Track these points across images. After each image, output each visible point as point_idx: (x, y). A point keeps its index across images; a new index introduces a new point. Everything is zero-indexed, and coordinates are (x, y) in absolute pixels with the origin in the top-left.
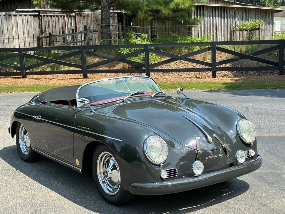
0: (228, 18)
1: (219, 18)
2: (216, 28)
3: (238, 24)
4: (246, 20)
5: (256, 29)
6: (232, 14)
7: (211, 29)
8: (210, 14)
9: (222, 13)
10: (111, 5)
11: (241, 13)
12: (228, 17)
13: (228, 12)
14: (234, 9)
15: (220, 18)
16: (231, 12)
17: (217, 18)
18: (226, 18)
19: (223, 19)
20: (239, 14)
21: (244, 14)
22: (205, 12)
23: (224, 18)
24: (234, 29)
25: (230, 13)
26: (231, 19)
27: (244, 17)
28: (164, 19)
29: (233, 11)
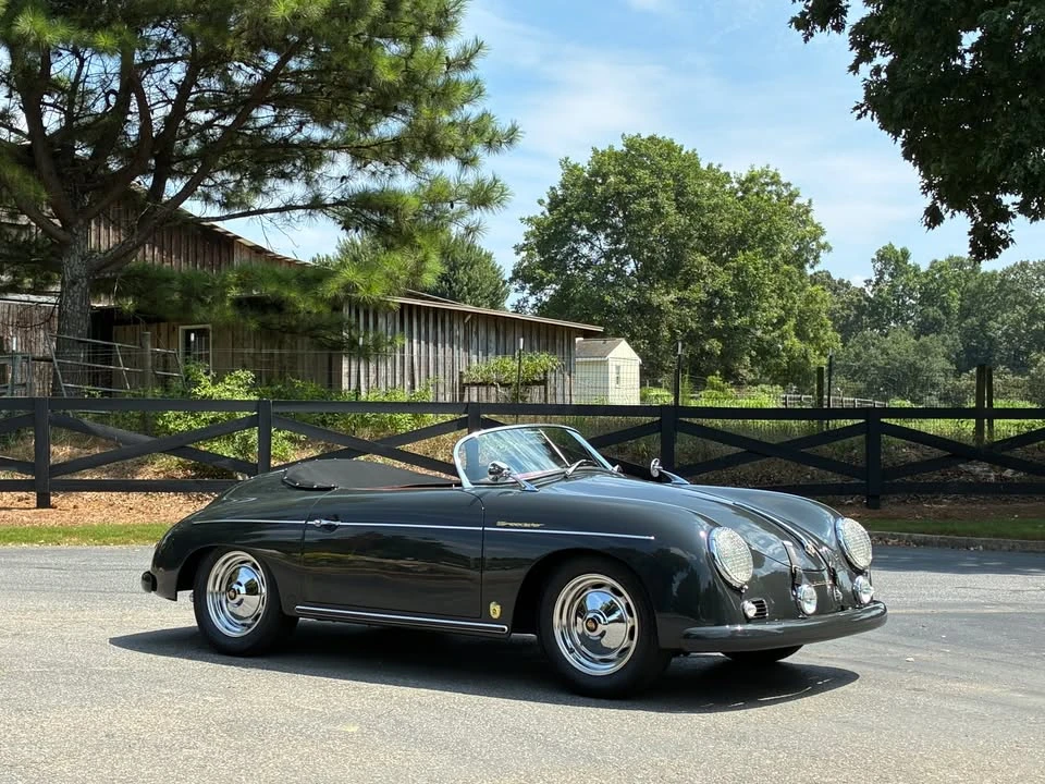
0: (447, 345)
1: (419, 343)
2: (413, 375)
3: (474, 364)
4: (497, 354)
5: (535, 383)
6: (459, 332)
7: (398, 375)
8: (394, 327)
9: (431, 326)
10: (98, 274)
11: (482, 333)
12: (447, 340)
13: (447, 325)
14: (464, 319)
15: (423, 342)
16: (455, 327)
17: (415, 341)
18: (439, 345)
19: (431, 345)
20: (477, 333)
21: (493, 337)
22: (380, 321)
23: (436, 345)
24: (465, 380)
25: (451, 329)
26: (455, 347)
27: (492, 345)
28: (280, 330)
29: (462, 326)
